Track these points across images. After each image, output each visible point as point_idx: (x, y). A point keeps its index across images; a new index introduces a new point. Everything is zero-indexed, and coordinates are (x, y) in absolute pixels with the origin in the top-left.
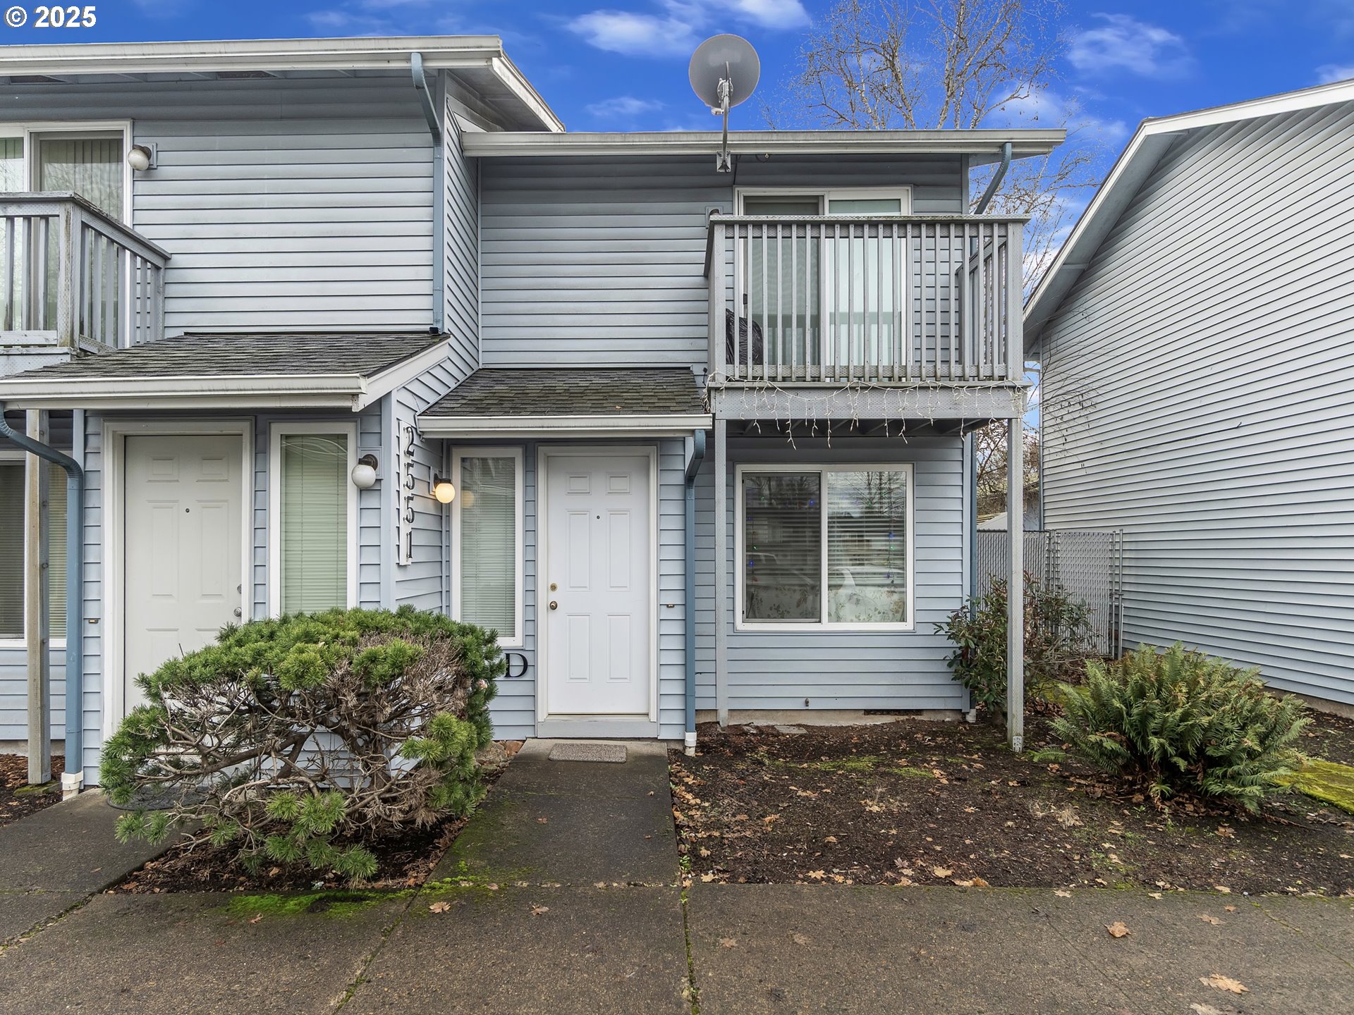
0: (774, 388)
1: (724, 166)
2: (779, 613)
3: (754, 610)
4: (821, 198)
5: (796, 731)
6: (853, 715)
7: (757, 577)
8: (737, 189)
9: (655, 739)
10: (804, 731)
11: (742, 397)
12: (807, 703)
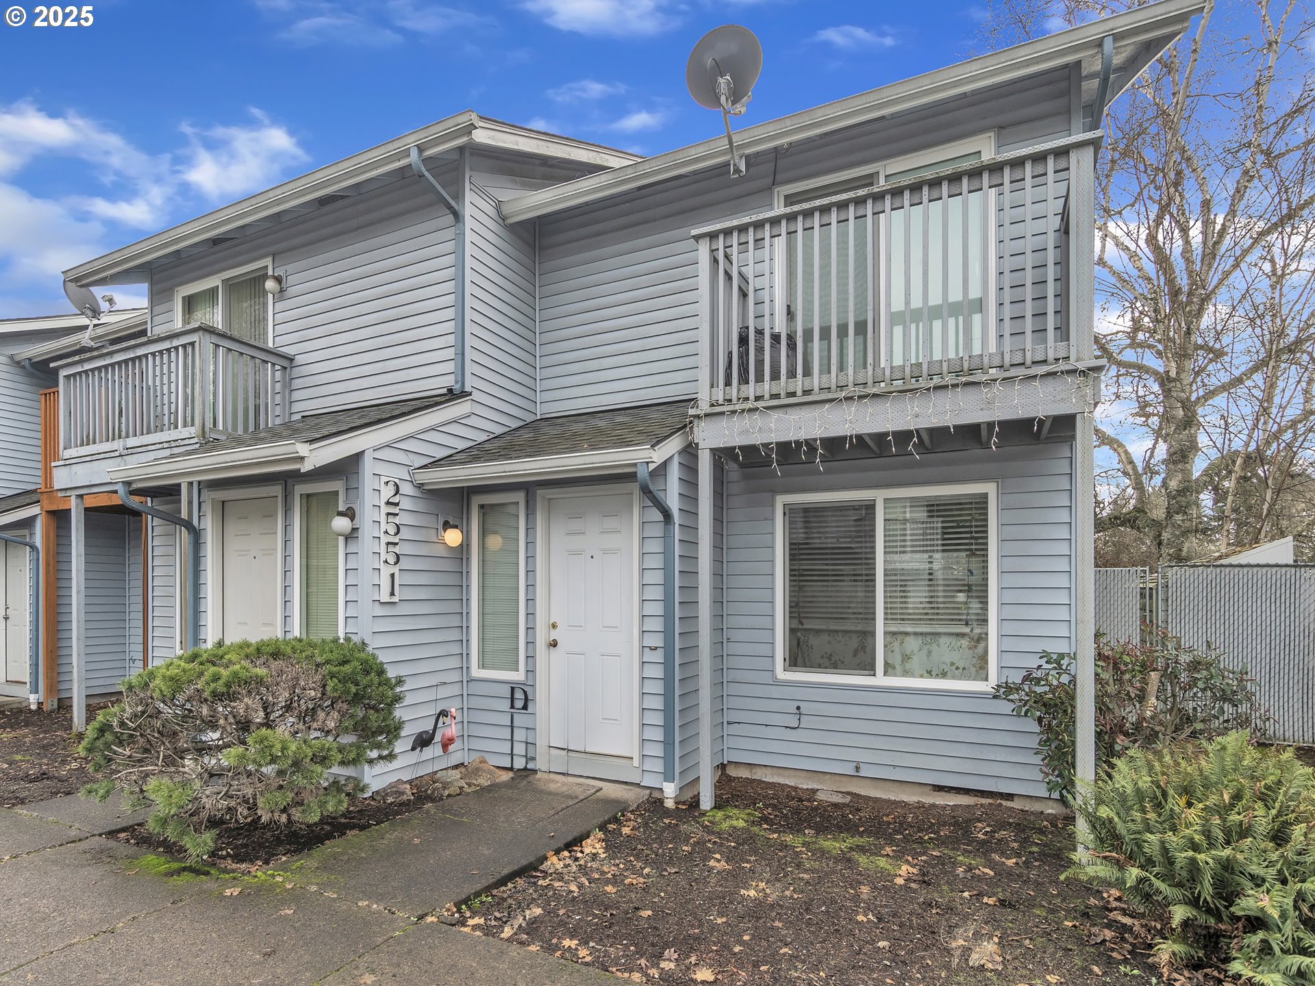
0: (757, 409)
1: (737, 171)
2: (833, 663)
3: (796, 659)
4: (875, 176)
5: (837, 799)
6: (918, 789)
7: (803, 621)
8: (776, 190)
9: (638, 785)
10: (848, 799)
11: (723, 422)
12: (857, 769)
